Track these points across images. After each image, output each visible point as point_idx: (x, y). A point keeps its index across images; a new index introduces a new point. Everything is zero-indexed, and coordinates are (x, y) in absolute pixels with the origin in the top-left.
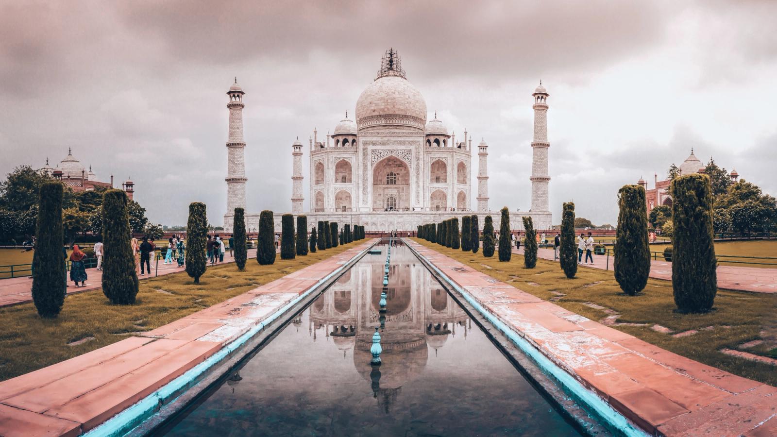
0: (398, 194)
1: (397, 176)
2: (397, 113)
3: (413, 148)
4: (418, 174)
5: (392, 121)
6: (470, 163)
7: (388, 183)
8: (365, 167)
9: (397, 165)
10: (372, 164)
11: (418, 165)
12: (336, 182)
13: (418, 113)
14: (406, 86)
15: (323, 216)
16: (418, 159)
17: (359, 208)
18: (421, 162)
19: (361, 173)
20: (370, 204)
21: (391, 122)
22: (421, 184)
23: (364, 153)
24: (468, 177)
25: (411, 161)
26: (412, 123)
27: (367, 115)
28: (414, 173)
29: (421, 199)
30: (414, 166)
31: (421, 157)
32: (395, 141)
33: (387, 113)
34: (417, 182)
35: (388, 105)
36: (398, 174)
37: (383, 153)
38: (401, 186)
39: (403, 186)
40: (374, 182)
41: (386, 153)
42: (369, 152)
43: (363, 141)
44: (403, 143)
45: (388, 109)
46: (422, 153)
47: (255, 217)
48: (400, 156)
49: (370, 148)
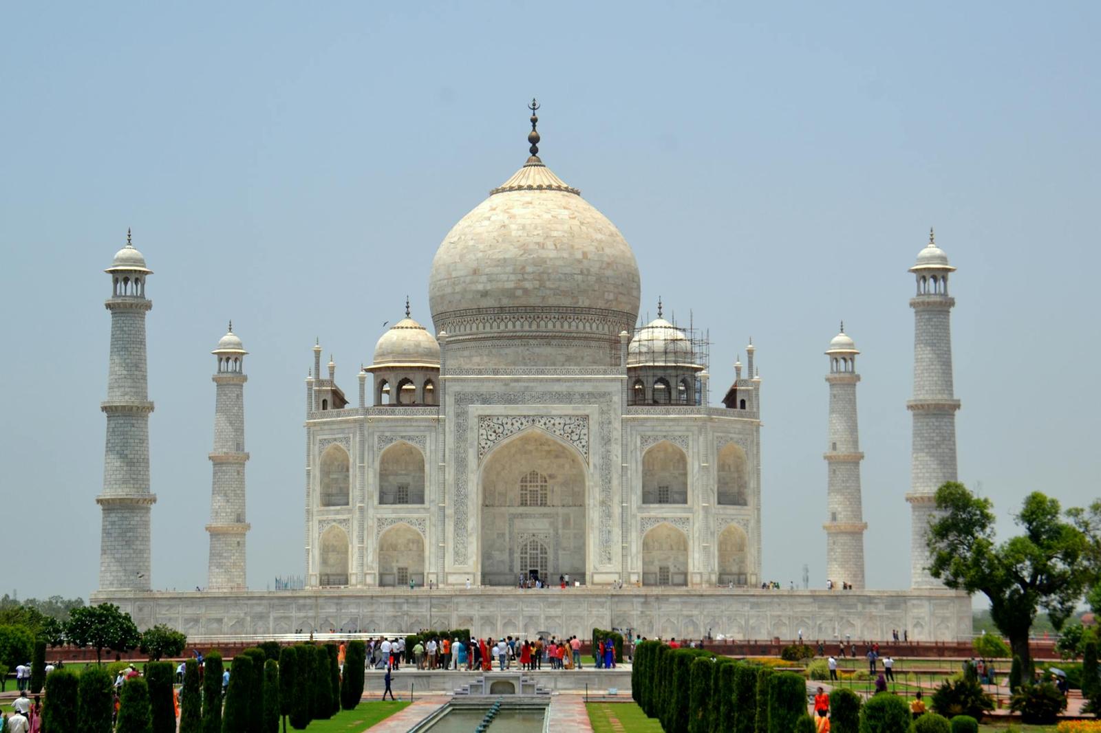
0: (551, 531)
1: (550, 482)
2: (552, 301)
3: (592, 409)
4: (607, 481)
5: (538, 326)
6: (758, 444)
7: (524, 504)
8: (461, 463)
9: (549, 452)
10: (480, 454)
11: (606, 457)
12: (381, 502)
13: (611, 297)
14: (576, 222)
15: (358, 601)
16: (607, 441)
17: (446, 575)
18: (616, 449)
19: (450, 476)
20: (473, 563)
21: (534, 327)
22: (617, 510)
23: (459, 425)
24: (752, 484)
25: (587, 447)
26: (594, 325)
27: (464, 306)
28: (597, 477)
29: (616, 549)
30: (594, 459)
31: (616, 434)
32: (544, 394)
33: (523, 301)
34: (603, 503)
35: (525, 280)
36: (551, 476)
37: (509, 426)
38: (561, 510)
39: (566, 510)
40: (485, 498)
41: (517, 425)
42: (473, 422)
43: (457, 394)
44: (567, 398)
45: (526, 291)
46: (617, 425)
47: (177, 602)
48: (558, 433)
49: (476, 409)
